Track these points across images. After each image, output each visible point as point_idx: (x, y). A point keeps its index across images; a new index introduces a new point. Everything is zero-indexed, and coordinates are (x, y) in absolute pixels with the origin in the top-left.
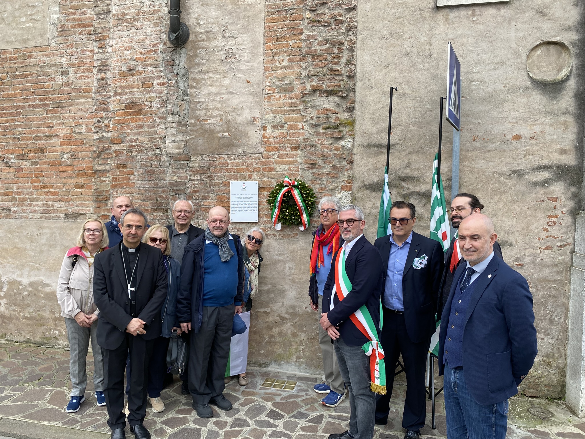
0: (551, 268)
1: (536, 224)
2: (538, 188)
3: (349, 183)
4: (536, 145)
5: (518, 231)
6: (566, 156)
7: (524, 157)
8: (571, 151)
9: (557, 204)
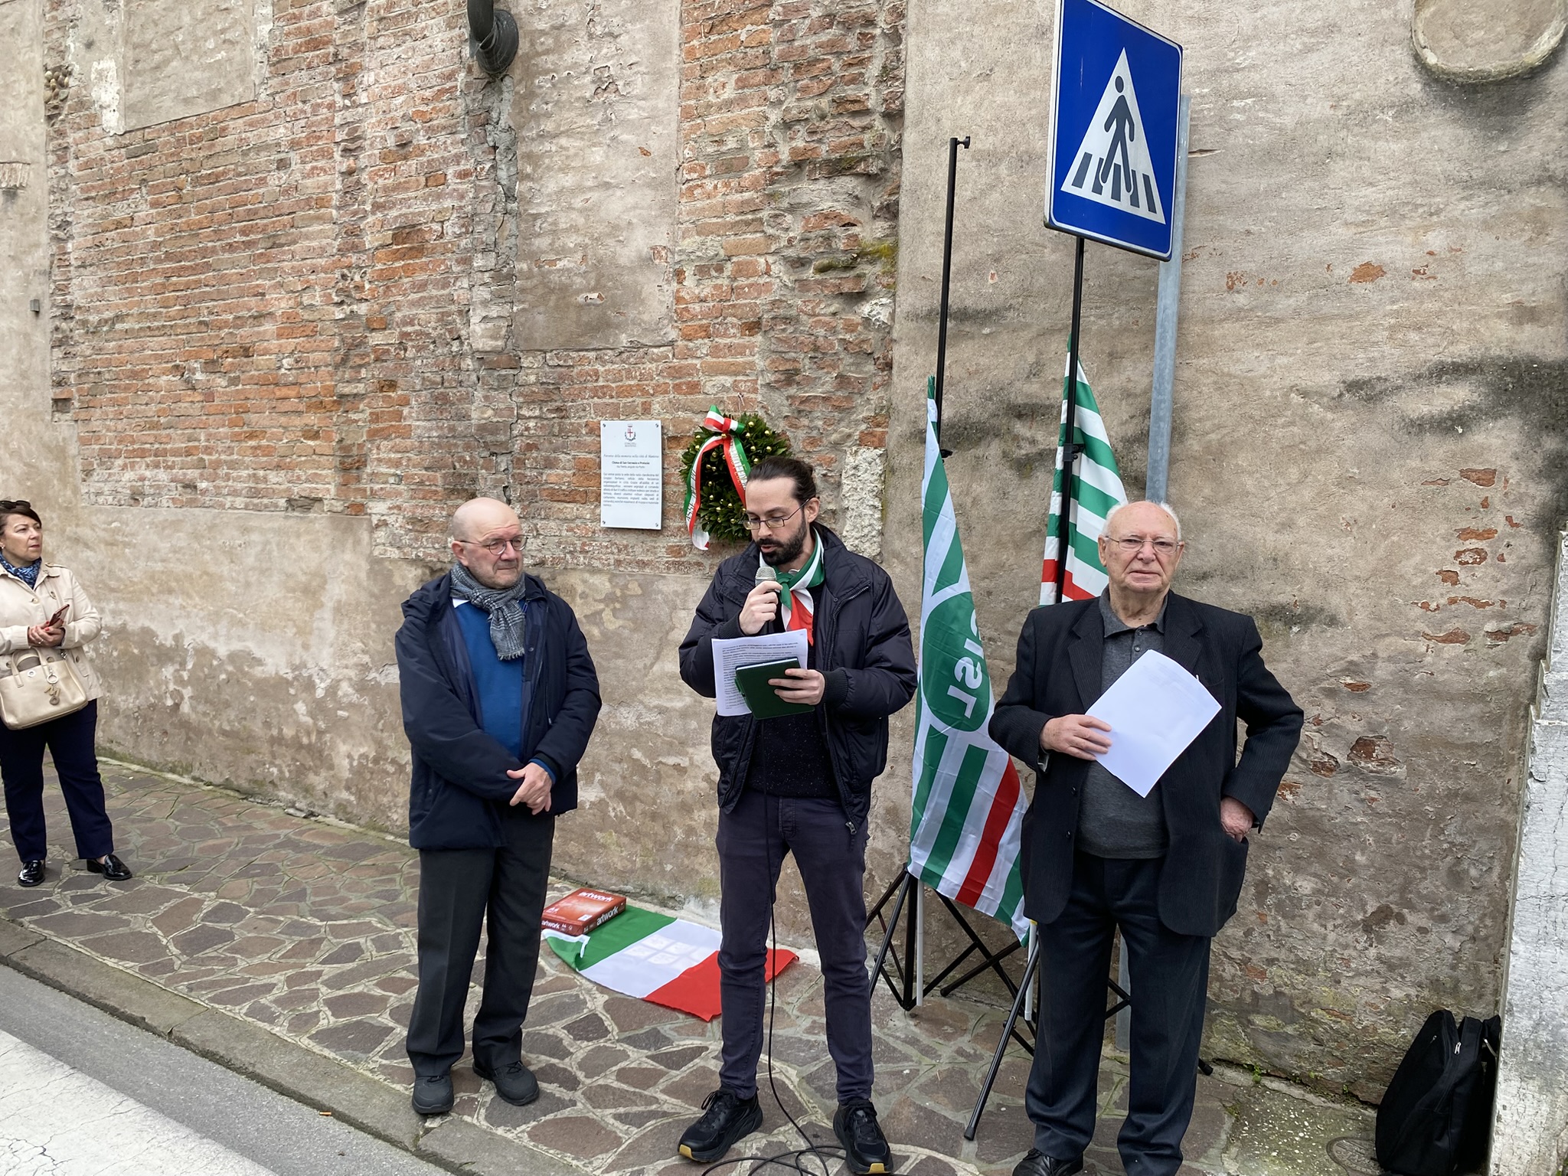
0: (1459, 704)
1: (1418, 558)
2: (1429, 439)
3: (878, 425)
4: (1433, 294)
5: (1357, 578)
6: (1536, 328)
7: (1390, 338)
8: (1552, 310)
9: (1494, 493)
